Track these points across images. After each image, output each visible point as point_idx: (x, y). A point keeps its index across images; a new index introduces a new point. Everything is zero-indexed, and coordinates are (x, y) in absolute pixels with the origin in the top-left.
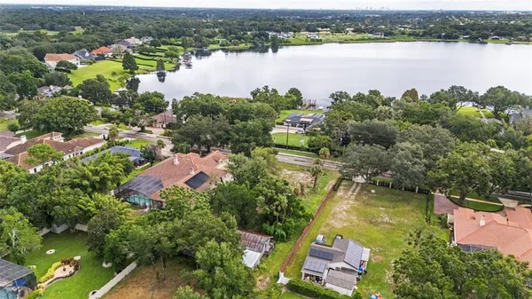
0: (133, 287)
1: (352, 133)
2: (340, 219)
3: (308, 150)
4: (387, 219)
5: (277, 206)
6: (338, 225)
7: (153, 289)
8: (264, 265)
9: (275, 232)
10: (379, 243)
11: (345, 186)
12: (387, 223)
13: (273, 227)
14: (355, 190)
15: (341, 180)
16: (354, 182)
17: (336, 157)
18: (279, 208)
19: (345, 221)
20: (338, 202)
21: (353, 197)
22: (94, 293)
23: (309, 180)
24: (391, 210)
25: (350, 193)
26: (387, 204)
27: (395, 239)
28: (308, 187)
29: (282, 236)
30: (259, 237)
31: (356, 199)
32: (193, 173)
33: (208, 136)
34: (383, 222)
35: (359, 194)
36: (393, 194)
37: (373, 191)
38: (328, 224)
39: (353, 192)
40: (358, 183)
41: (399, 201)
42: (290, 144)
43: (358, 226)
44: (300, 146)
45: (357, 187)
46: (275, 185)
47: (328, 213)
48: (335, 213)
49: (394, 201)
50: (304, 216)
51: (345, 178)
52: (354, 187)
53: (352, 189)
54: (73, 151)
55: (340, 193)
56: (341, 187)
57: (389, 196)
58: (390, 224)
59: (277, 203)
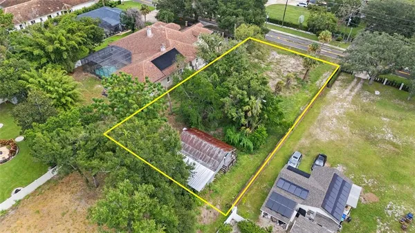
0: (61, 191)
1: (364, 12)
2: (328, 129)
3: (306, 29)
4: (389, 136)
5: (246, 112)
6: (323, 137)
7: (80, 199)
8: (217, 186)
9: (240, 141)
10: (374, 174)
11: (343, 81)
12: (389, 142)
13: (238, 135)
14: (353, 88)
15: (339, 73)
16: (355, 77)
17: (339, 40)
18: (249, 114)
19: (333, 132)
20: (330, 103)
21: (350, 98)
22: (17, 192)
23: (300, 69)
24: (398, 124)
25: (347, 92)
26: (393, 113)
27: (398, 170)
28: (297, 78)
29: (248, 148)
30: (216, 150)
31: (353, 102)
32: (164, 50)
33: (193, 4)
34: (384, 141)
35: (358, 94)
36: (402, 99)
37: (377, 93)
38: (310, 135)
39: (351, 91)
40: (359, 79)
41: (409, 110)
42: (287, 20)
43: (350, 141)
44: (298, 23)
45: (357, 84)
46: (248, 83)
47: (314, 118)
48: (323, 119)
49: (403, 109)
50: (281, 124)
51: (345, 72)
52: (353, 84)
53: (350, 87)
54: (61, 9)
55: (334, 91)
56: (337, 83)
57: (397, 101)
58: (393, 144)
59: (246, 108)
